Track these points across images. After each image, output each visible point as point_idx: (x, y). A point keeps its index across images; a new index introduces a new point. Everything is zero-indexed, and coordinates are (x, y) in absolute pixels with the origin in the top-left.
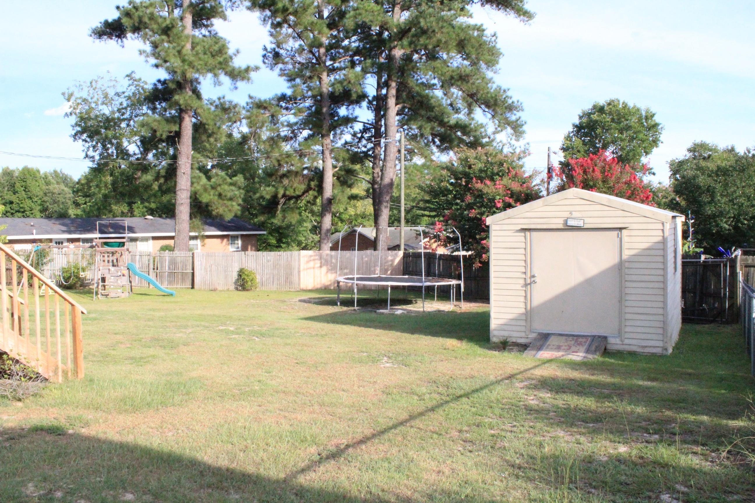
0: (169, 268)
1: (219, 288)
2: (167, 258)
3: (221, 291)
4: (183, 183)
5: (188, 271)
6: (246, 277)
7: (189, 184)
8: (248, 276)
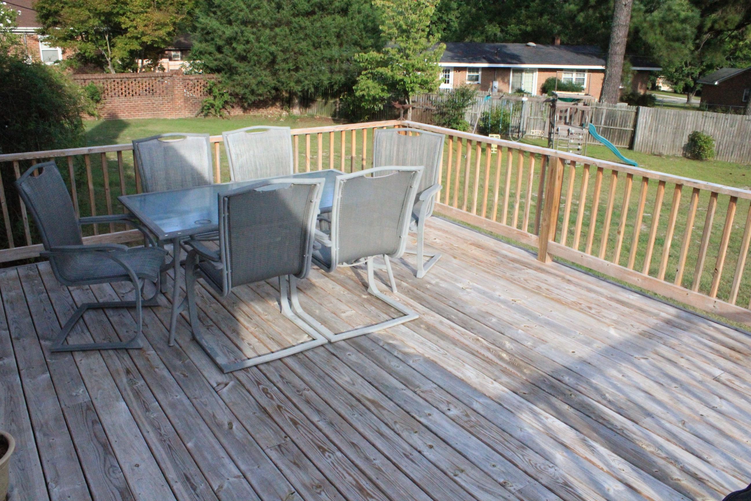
0: (605, 123)
1: (665, 153)
2: (605, 111)
3: (668, 157)
4: (622, 18)
5: (628, 129)
6: (702, 143)
7: (629, 18)
8: (705, 143)
